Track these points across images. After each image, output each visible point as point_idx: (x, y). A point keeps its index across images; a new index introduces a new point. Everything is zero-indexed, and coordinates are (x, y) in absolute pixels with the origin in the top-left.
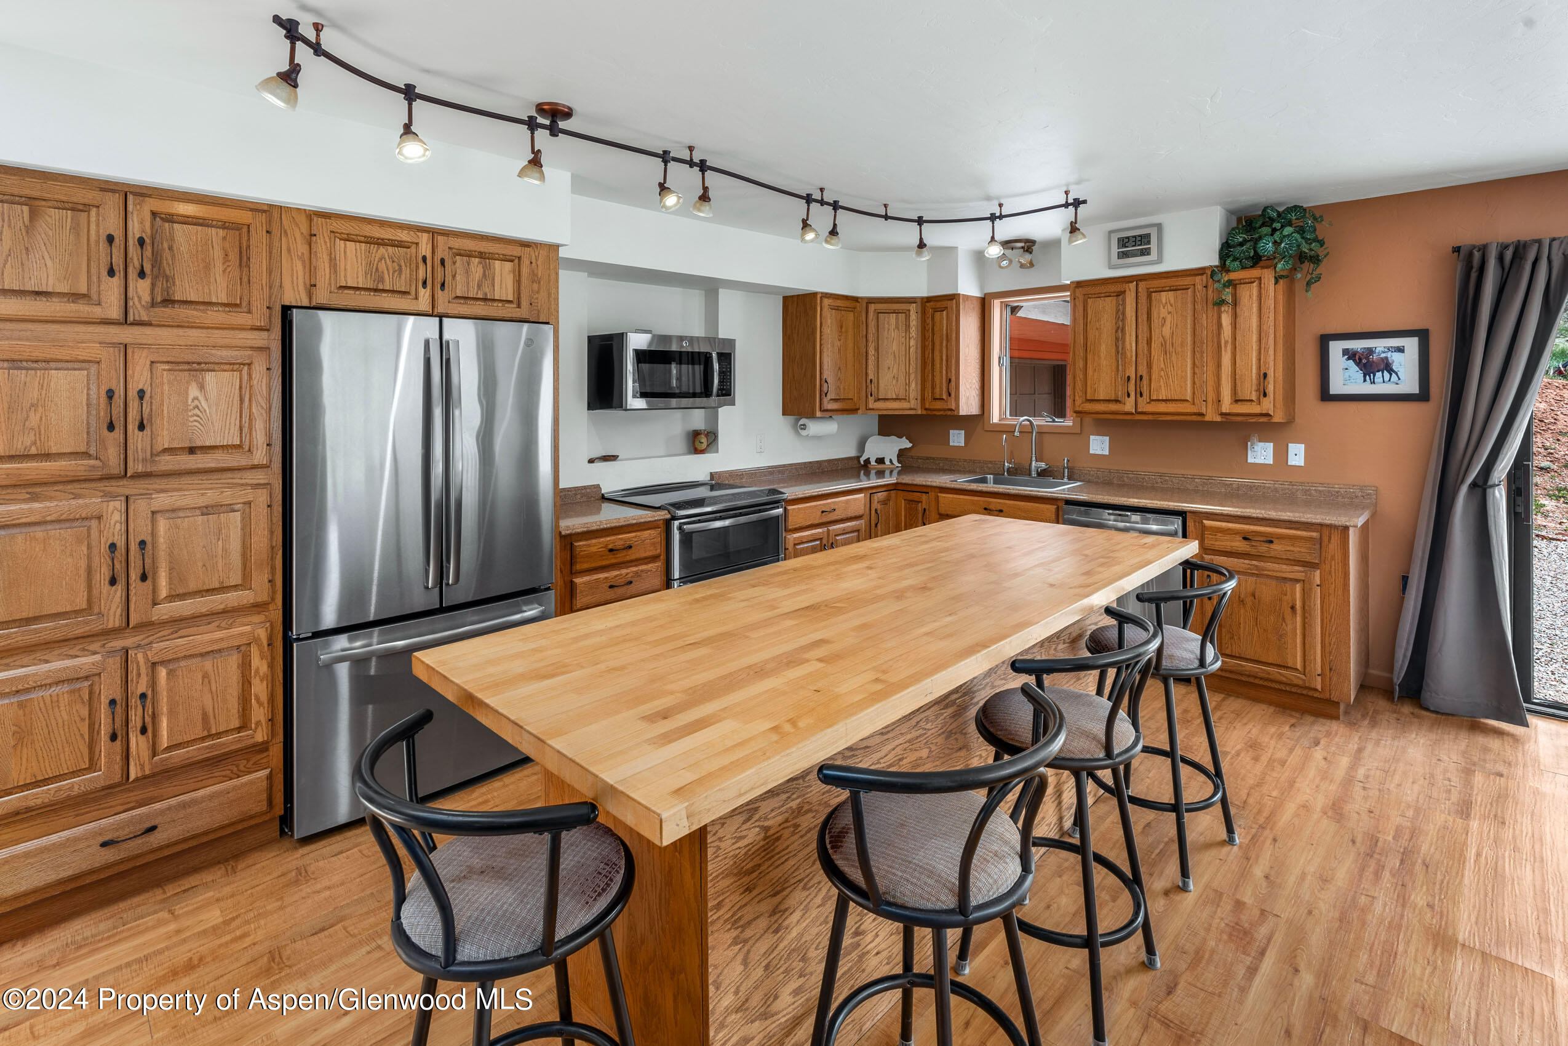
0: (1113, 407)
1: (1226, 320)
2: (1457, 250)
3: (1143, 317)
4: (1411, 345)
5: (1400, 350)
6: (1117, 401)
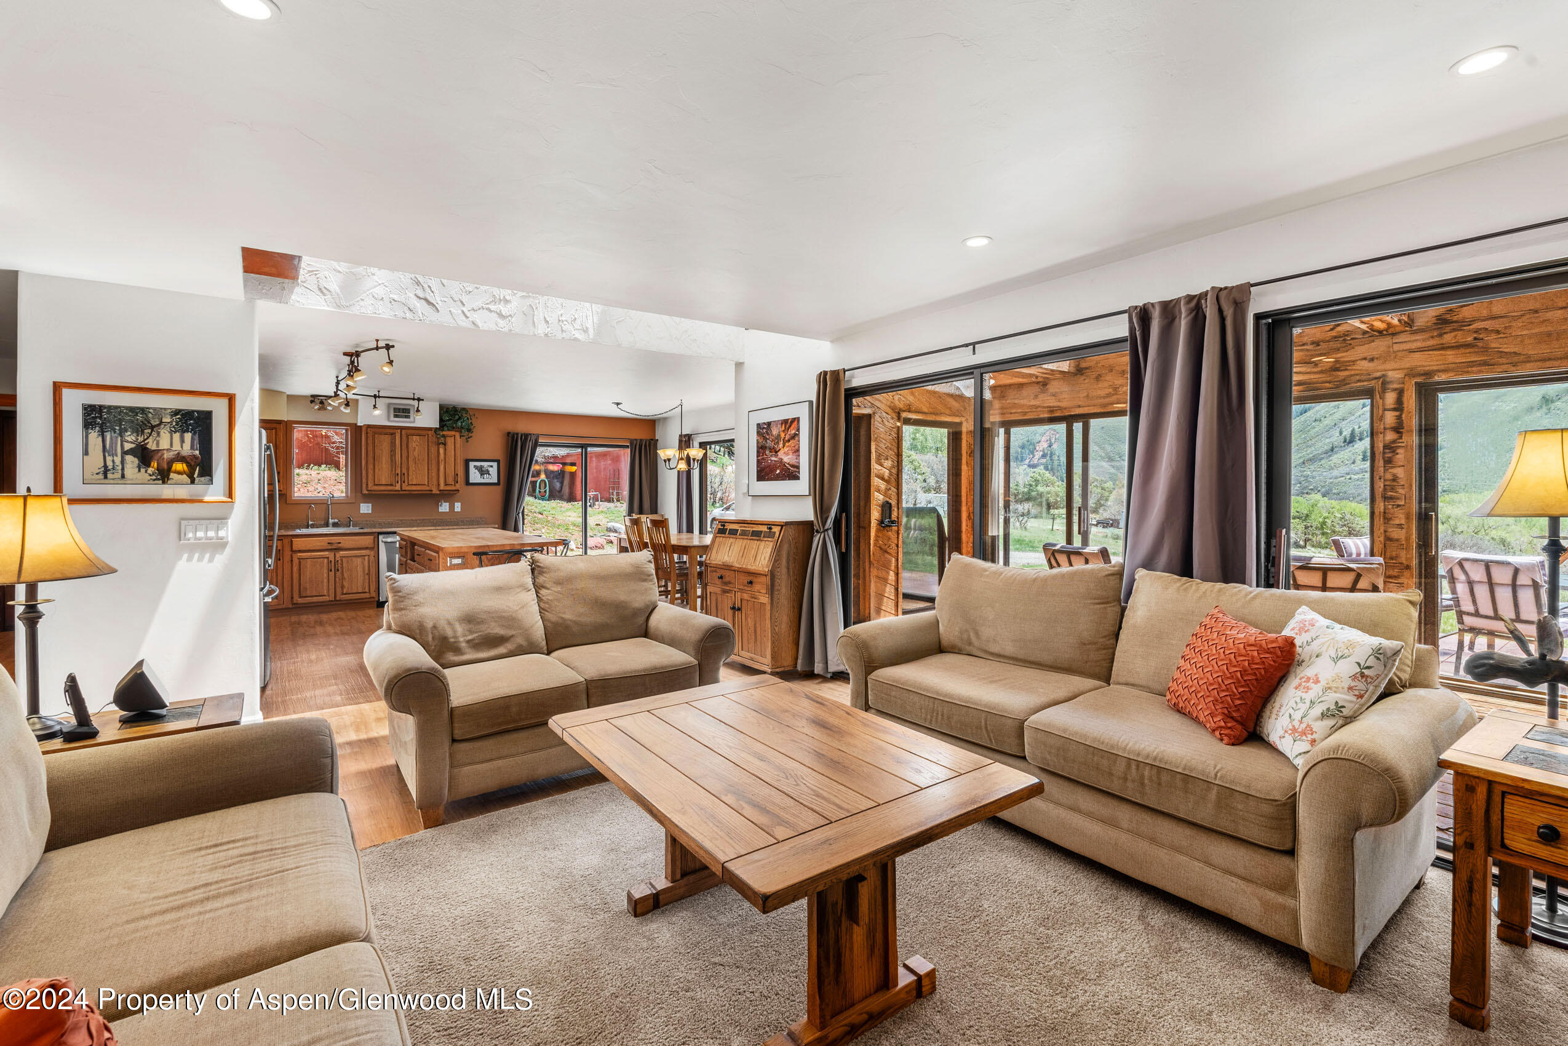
0: (390, 488)
1: (442, 451)
2: (509, 433)
3: (404, 447)
4: (495, 464)
5: (492, 466)
6: (391, 485)
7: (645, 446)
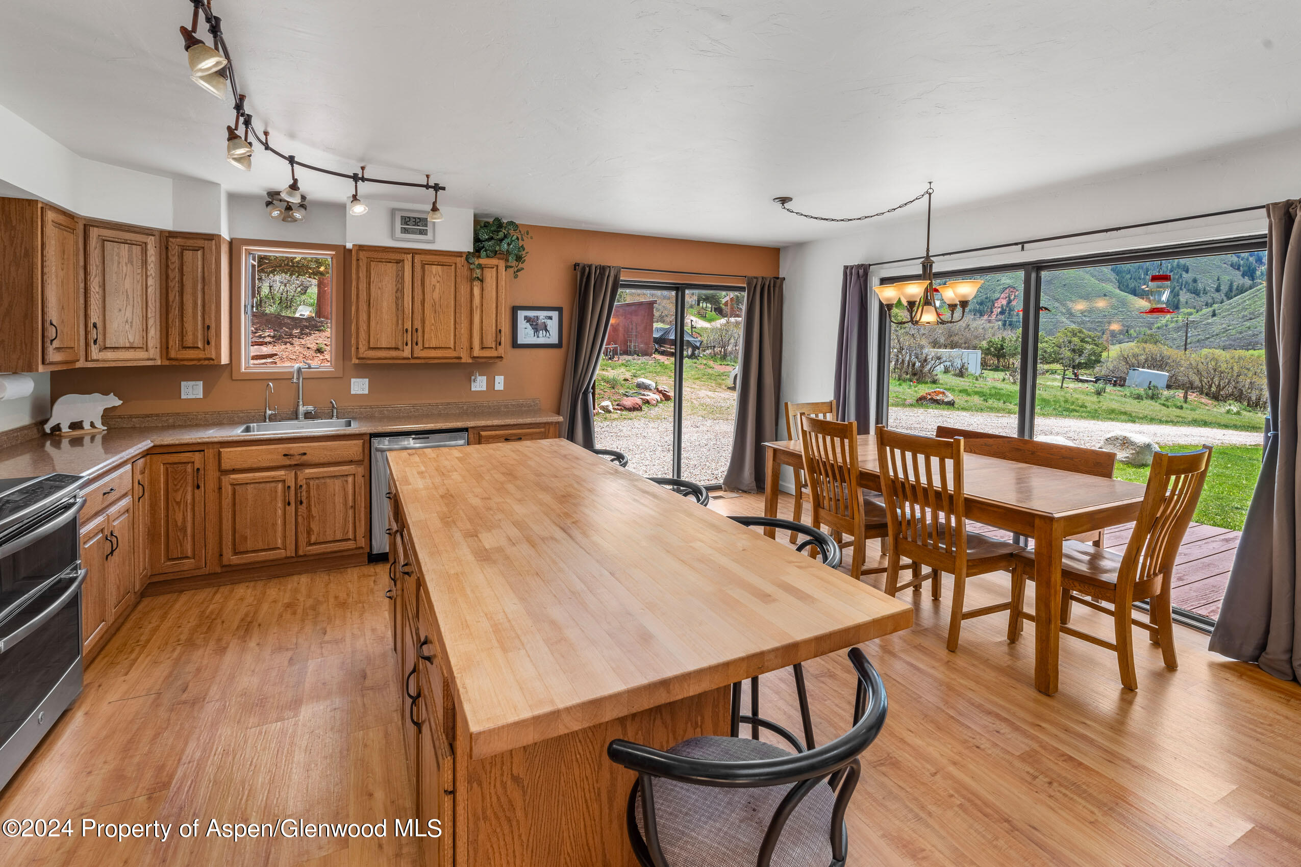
0: (394, 354)
1: (477, 291)
2: (576, 265)
3: (418, 283)
6: (396, 349)
7: (769, 286)
